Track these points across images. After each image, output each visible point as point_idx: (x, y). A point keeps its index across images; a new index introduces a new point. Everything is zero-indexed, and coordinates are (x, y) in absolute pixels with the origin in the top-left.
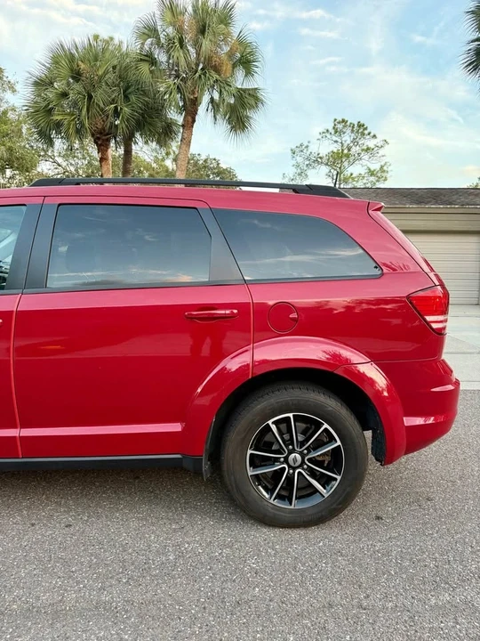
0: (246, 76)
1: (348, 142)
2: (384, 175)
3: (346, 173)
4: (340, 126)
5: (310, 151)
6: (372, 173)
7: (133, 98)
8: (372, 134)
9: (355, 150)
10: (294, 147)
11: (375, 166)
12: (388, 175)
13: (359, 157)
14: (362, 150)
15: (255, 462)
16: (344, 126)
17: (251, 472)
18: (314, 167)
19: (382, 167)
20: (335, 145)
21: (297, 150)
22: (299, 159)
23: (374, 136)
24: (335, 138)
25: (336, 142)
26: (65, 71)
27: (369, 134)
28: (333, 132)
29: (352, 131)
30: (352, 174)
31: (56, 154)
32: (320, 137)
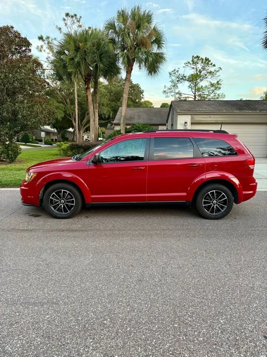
0: (158, 48)
1: (200, 68)
2: (219, 86)
3: (198, 85)
4: (196, 59)
5: (179, 73)
6: (212, 85)
7: (104, 60)
8: (213, 64)
9: (204, 72)
10: (171, 71)
11: (214, 81)
12: (221, 86)
13: (205, 77)
14: (208, 73)
15: (205, 203)
16: (198, 60)
17: (203, 205)
18: (181, 82)
19: (218, 82)
20: (193, 70)
21: (173, 73)
22: (174, 78)
23: (214, 65)
24: (192, 66)
25: (193, 68)
26: (72, 47)
27: (211, 64)
28: (192, 63)
29: (202, 62)
30: (202, 86)
31: (46, 78)
32: (185, 66)
